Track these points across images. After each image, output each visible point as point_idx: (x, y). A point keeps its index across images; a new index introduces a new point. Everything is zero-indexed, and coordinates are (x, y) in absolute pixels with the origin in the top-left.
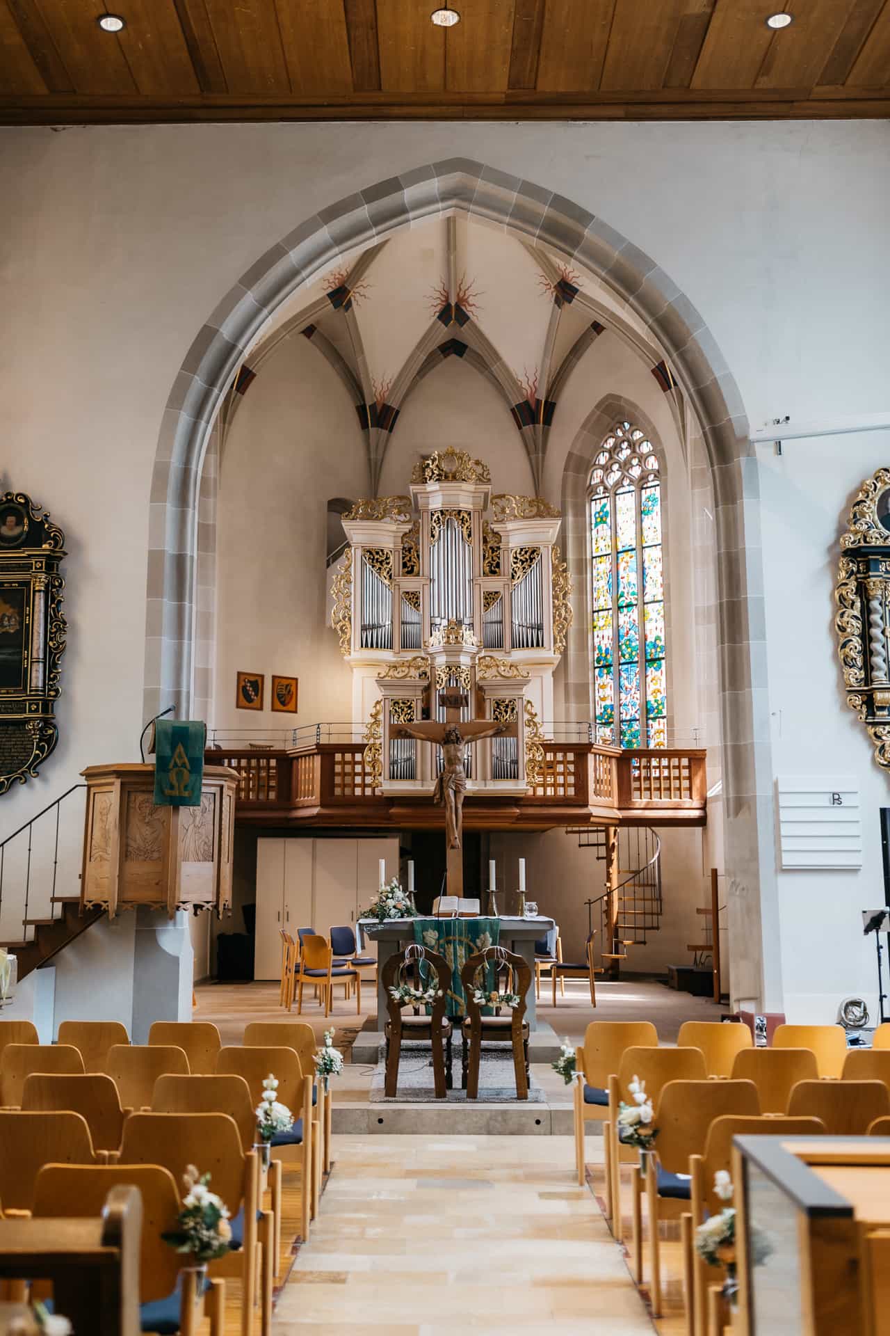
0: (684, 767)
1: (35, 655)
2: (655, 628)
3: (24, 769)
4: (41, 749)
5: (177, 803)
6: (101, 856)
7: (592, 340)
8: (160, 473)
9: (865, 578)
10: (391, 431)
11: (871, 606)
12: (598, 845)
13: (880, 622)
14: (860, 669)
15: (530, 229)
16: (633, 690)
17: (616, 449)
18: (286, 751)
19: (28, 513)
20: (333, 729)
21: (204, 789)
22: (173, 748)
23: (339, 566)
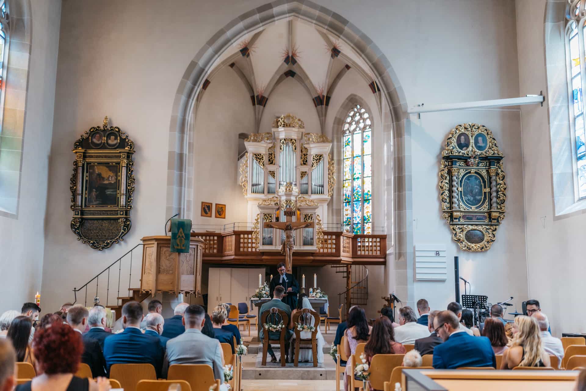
0: (378, 242)
1: (122, 192)
2: (368, 187)
3: (117, 238)
4: (124, 230)
5: (180, 251)
6: (149, 272)
7: (346, 72)
8: (173, 120)
9: (451, 168)
10: (264, 106)
11: (453, 179)
12: (343, 272)
13: (456, 185)
14: (448, 203)
15: (324, 26)
16: (359, 212)
17: (354, 116)
18: (220, 233)
19: (120, 135)
20: (240, 225)
21: (190, 246)
22: (178, 230)
23: (243, 160)
